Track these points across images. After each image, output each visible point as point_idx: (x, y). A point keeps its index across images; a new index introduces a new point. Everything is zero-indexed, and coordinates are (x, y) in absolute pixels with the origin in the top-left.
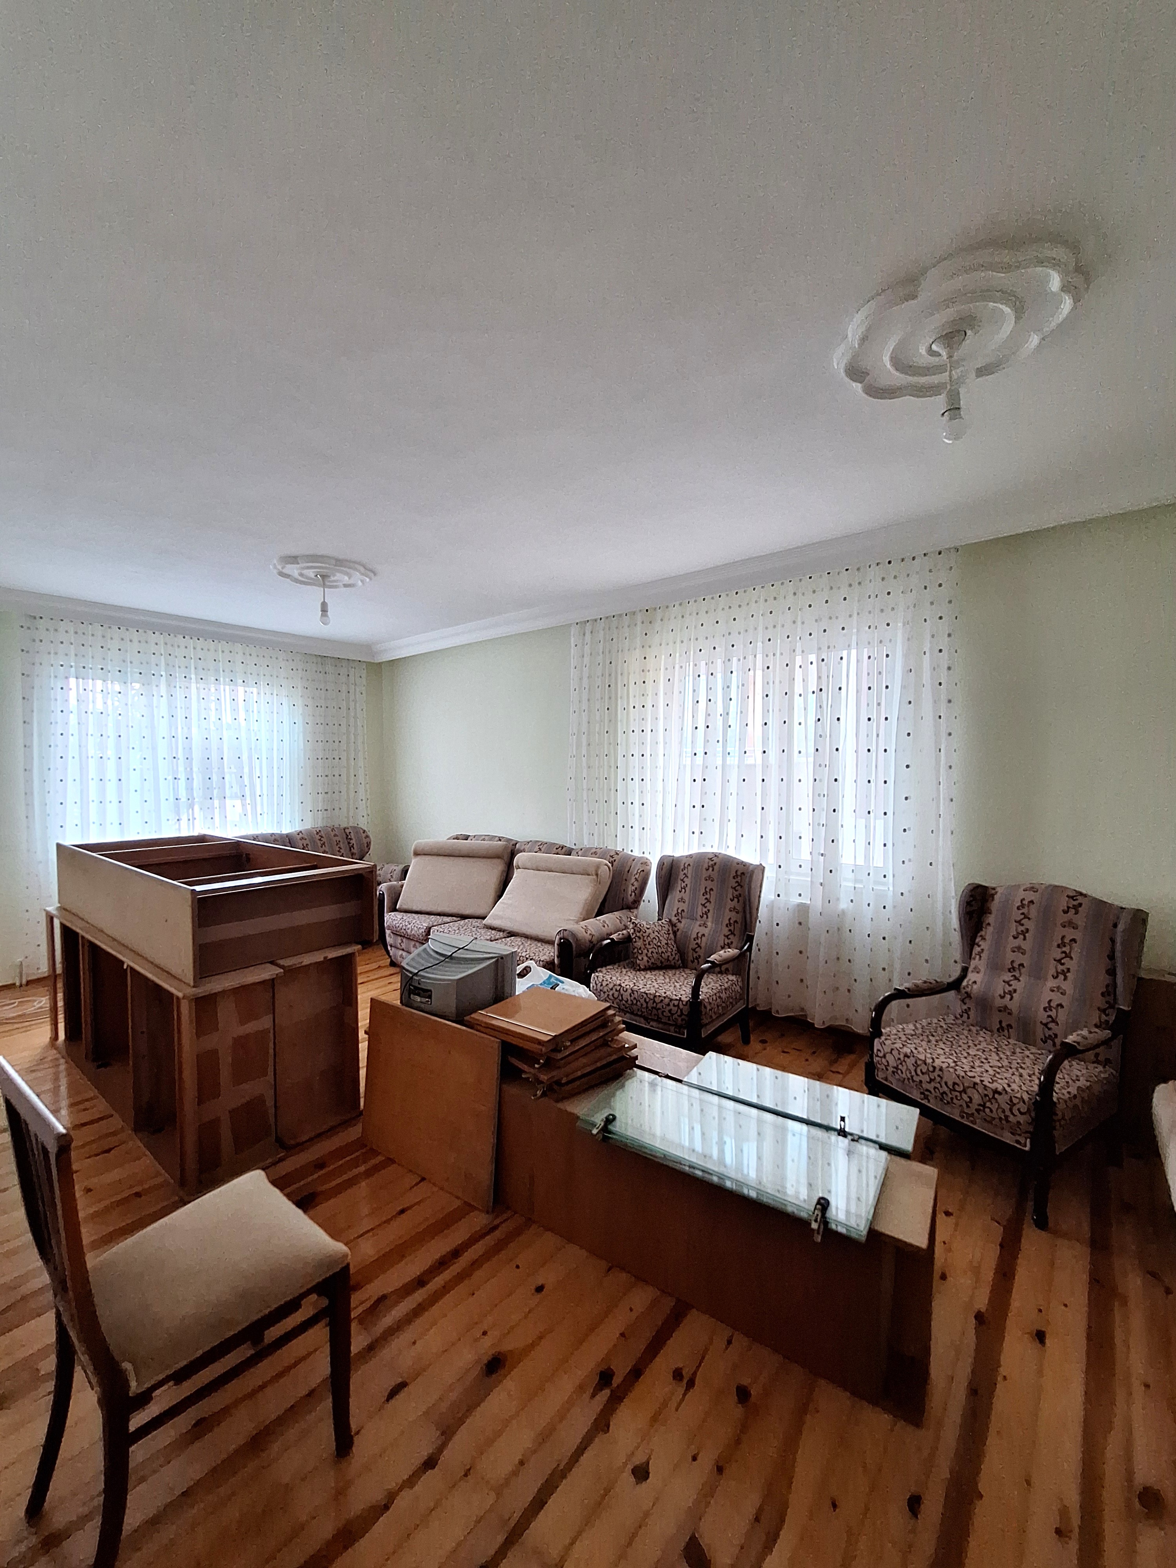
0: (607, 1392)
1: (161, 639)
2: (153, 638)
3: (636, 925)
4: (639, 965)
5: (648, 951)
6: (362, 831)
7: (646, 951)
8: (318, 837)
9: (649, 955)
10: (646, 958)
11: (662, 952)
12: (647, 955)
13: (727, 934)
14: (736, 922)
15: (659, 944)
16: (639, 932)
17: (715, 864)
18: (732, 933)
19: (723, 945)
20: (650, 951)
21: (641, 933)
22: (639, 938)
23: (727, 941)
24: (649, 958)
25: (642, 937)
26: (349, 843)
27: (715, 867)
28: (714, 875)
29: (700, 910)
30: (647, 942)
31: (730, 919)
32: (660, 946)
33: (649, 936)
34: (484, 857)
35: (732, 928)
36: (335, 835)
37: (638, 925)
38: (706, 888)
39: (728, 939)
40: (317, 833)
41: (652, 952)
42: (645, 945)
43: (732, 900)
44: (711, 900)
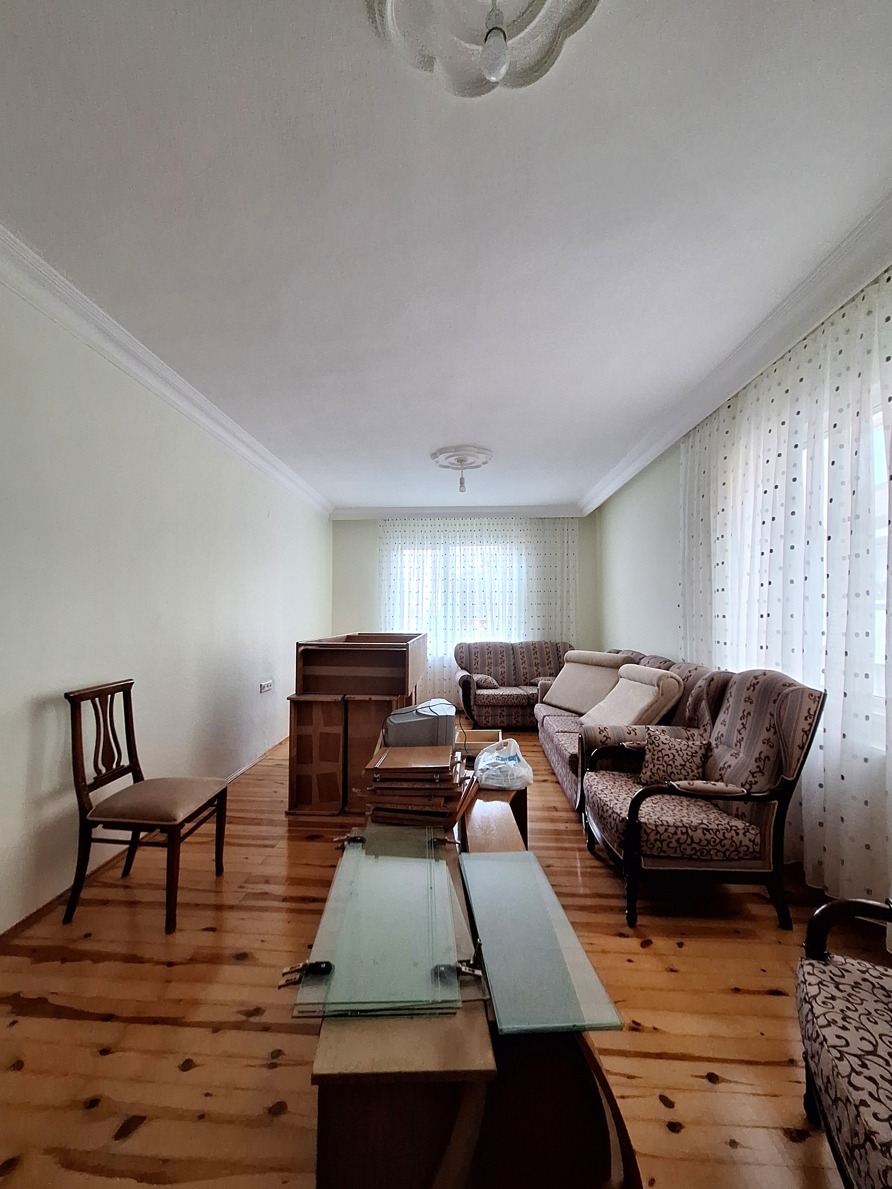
0: (244, 1018)
1: (441, 522)
2: (437, 522)
3: (651, 736)
4: (640, 778)
5: (654, 766)
6: (568, 646)
7: (651, 766)
8: (532, 647)
9: (654, 771)
10: (649, 773)
11: (672, 772)
12: (651, 769)
13: (753, 771)
14: (767, 757)
15: (671, 762)
16: (651, 745)
17: (758, 682)
18: (760, 771)
19: (744, 782)
20: (657, 766)
21: (653, 746)
22: (650, 751)
23: (750, 779)
24: (653, 773)
25: (652, 750)
26: (558, 654)
27: (756, 687)
28: (754, 695)
29: (735, 737)
30: (656, 757)
31: (761, 753)
32: (671, 765)
33: (661, 751)
34: (584, 663)
35: (761, 764)
36: (546, 647)
37: (653, 738)
38: (744, 711)
39: (753, 777)
40: (533, 644)
41: (658, 769)
42: (653, 759)
43: (768, 730)
44: (747, 727)
